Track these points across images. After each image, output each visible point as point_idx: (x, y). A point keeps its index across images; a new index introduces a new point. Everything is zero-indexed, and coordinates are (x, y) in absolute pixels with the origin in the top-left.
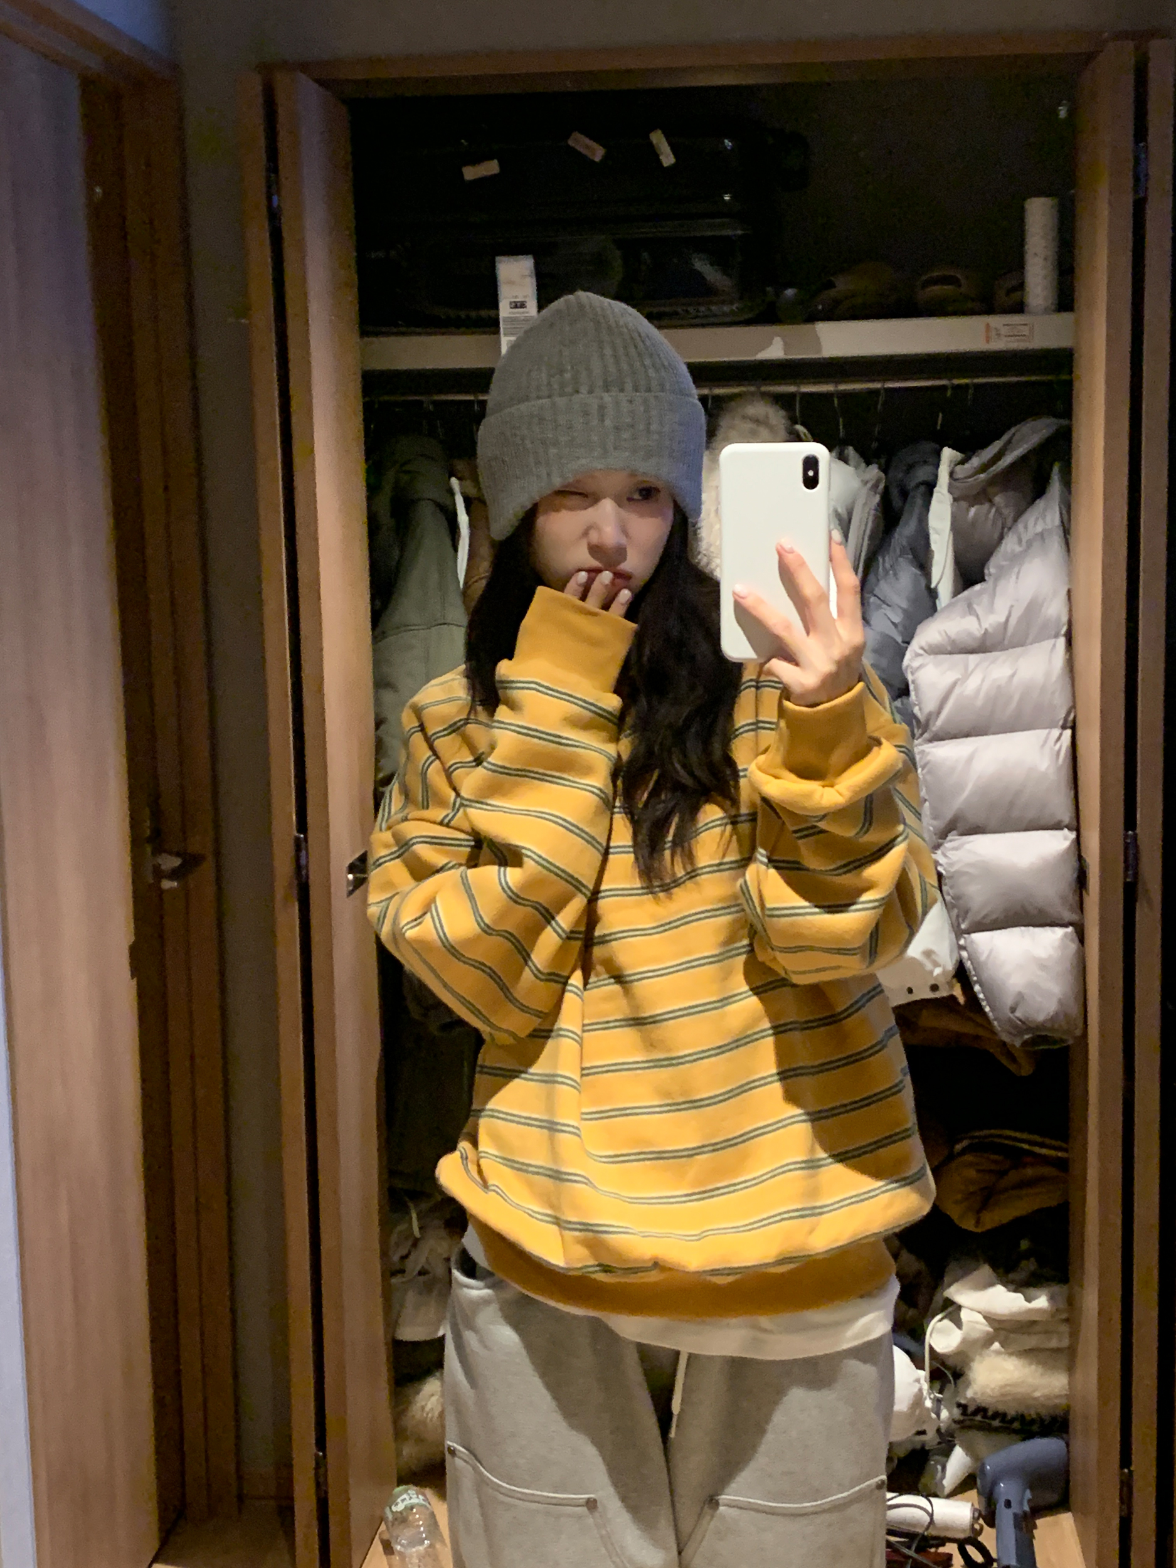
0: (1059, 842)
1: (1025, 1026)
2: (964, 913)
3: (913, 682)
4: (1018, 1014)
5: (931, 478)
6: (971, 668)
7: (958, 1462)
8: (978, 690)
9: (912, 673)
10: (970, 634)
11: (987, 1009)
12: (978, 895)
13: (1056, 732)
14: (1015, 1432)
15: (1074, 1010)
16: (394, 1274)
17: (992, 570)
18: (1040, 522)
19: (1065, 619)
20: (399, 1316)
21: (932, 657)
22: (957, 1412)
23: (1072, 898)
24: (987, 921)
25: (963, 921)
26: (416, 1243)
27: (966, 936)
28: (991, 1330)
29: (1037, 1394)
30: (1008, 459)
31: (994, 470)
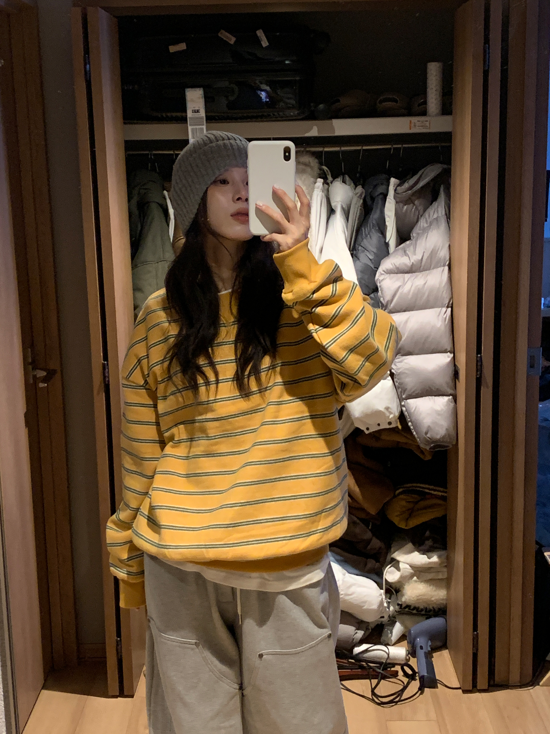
0: (445, 359)
1: (431, 441)
2: (404, 390)
3: (380, 287)
4: (428, 435)
5: (385, 192)
6: (406, 280)
7: (398, 629)
8: (410, 291)
9: (380, 283)
10: (406, 265)
11: (414, 433)
12: (410, 382)
13: (444, 309)
14: (423, 615)
15: (453, 433)
17: (414, 235)
18: (436, 213)
19: (448, 258)
21: (388, 275)
22: (397, 608)
23: (451, 384)
24: (414, 394)
25: (404, 394)
27: (405, 401)
28: (412, 571)
29: (433, 599)
30: (421, 184)
31: (415, 189)
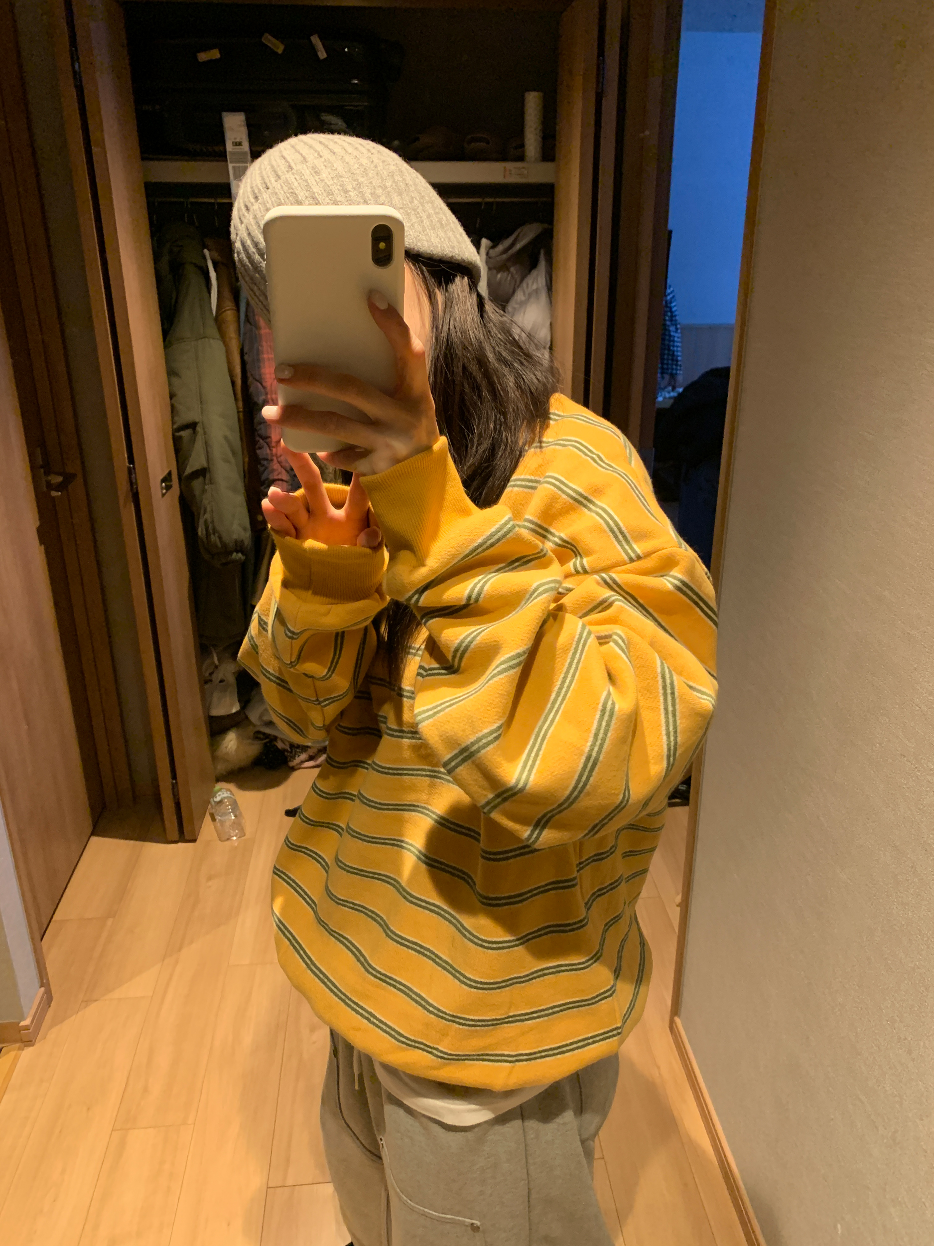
16: (206, 682)
18: (535, 284)
19: (549, 338)
20: (210, 704)
26: (216, 667)
30: (518, 246)
31: (511, 252)
